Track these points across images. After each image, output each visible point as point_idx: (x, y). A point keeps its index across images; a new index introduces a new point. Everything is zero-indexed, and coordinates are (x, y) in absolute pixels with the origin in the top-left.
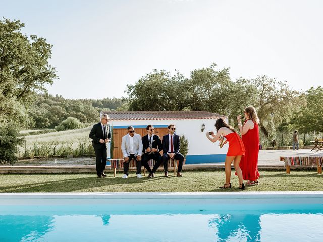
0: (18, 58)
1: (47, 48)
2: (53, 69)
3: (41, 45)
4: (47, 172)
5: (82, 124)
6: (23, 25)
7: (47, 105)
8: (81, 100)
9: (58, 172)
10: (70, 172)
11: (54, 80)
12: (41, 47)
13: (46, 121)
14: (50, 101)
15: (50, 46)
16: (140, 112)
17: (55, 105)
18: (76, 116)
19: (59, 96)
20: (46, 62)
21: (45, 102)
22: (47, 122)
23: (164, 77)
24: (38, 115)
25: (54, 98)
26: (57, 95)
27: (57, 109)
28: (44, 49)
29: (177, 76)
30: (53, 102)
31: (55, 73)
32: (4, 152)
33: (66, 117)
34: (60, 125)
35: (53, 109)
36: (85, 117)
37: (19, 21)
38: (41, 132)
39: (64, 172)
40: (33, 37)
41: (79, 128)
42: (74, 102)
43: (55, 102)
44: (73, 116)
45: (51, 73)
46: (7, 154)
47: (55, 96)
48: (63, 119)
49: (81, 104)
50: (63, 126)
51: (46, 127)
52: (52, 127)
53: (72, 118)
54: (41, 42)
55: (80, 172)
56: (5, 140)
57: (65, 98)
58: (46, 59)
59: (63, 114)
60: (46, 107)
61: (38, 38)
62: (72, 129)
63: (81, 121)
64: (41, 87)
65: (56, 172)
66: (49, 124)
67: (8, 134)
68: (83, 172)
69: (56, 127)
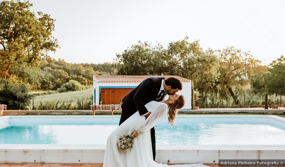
0: (27, 32)
1: (51, 22)
2: (56, 40)
3: (46, 19)
4: (52, 114)
5: (83, 86)
6: (31, 5)
7: (50, 68)
8: (82, 64)
9: (59, 114)
10: (67, 114)
11: (56, 49)
12: (46, 21)
13: (50, 83)
14: (53, 64)
15: (53, 21)
16: (125, 76)
17: (58, 68)
18: (77, 79)
19: (61, 60)
20: (50, 33)
21: (48, 65)
22: (51, 85)
23: (147, 47)
24: (42, 78)
25: (56, 62)
26: (60, 59)
27: (60, 73)
28: (48, 23)
29: (158, 47)
30: (55, 65)
31: (57, 44)
32: (20, 104)
33: (67, 80)
34: (62, 87)
35: (56, 73)
36: (86, 81)
37: (28, 2)
38: (45, 94)
39: (63, 114)
40: (39, 13)
41: (80, 90)
42: (76, 65)
43: (57, 66)
44: (75, 79)
45: (54, 43)
46: (22, 106)
47: (57, 60)
48: (66, 82)
49: (83, 67)
50: (65, 88)
51: (49, 89)
52: (55, 89)
53: (74, 81)
54: (46, 17)
55: (73, 114)
56: (20, 96)
57: (67, 62)
58: (50, 31)
59: (65, 77)
60: (49, 71)
61: (44, 14)
62: (73, 90)
63: (82, 84)
64: (46, 55)
65: (57, 114)
66: (52, 86)
67: (22, 91)
68: (75, 114)
69: (58, 89)
